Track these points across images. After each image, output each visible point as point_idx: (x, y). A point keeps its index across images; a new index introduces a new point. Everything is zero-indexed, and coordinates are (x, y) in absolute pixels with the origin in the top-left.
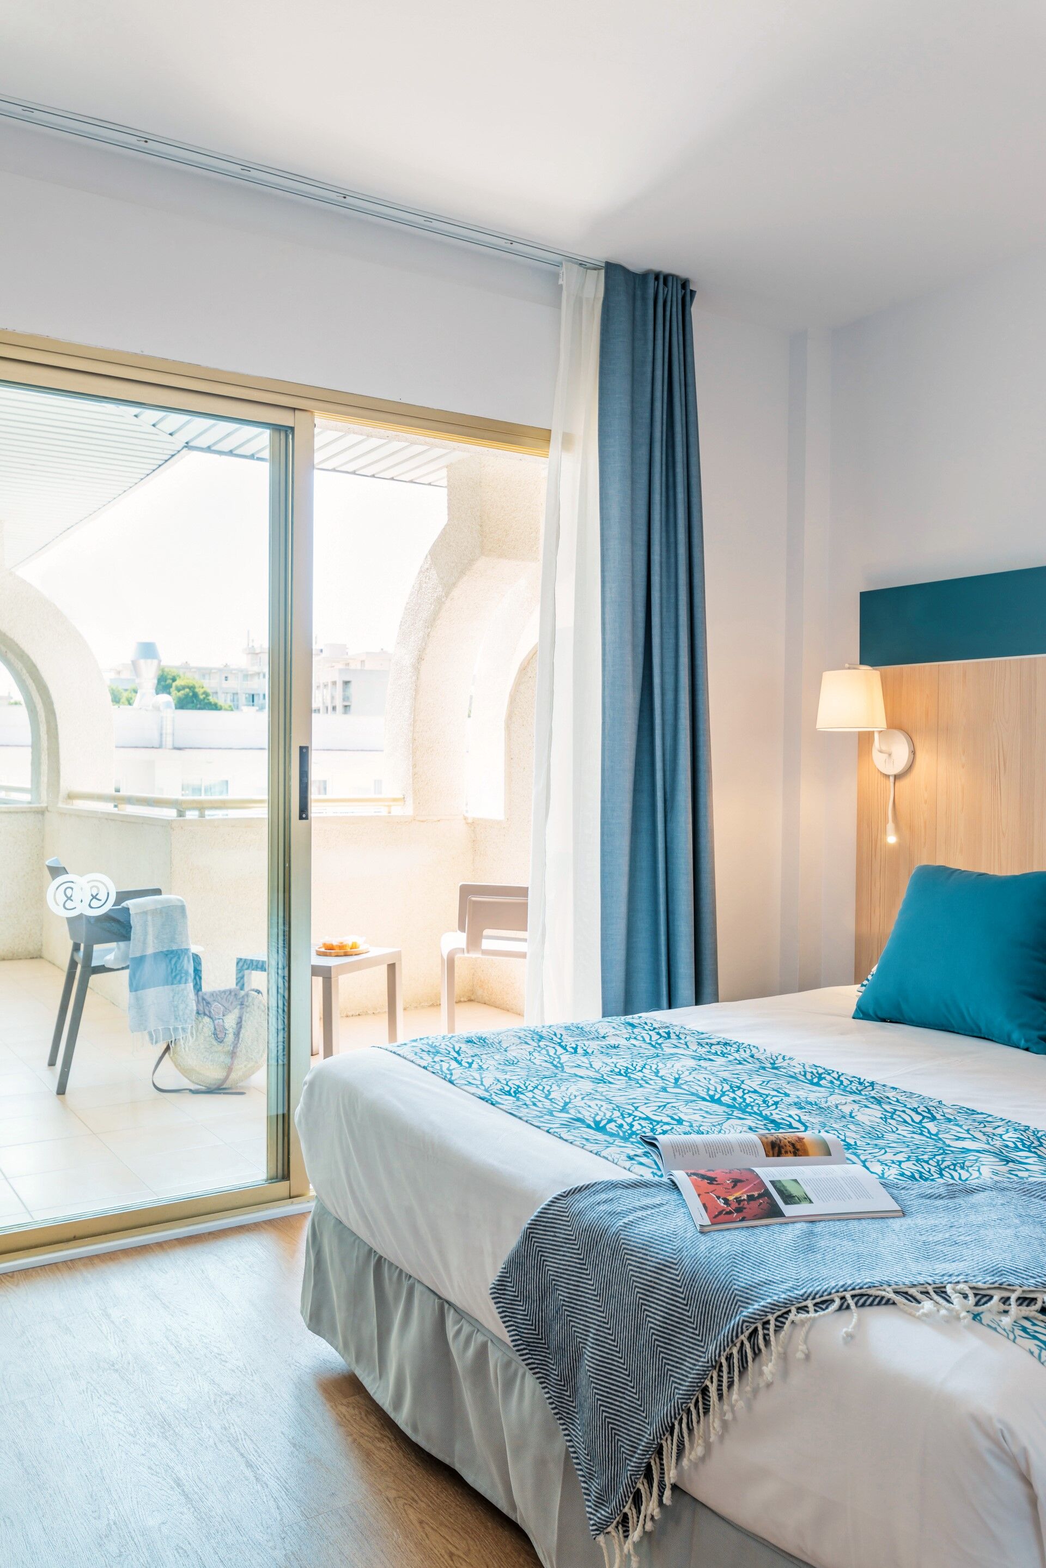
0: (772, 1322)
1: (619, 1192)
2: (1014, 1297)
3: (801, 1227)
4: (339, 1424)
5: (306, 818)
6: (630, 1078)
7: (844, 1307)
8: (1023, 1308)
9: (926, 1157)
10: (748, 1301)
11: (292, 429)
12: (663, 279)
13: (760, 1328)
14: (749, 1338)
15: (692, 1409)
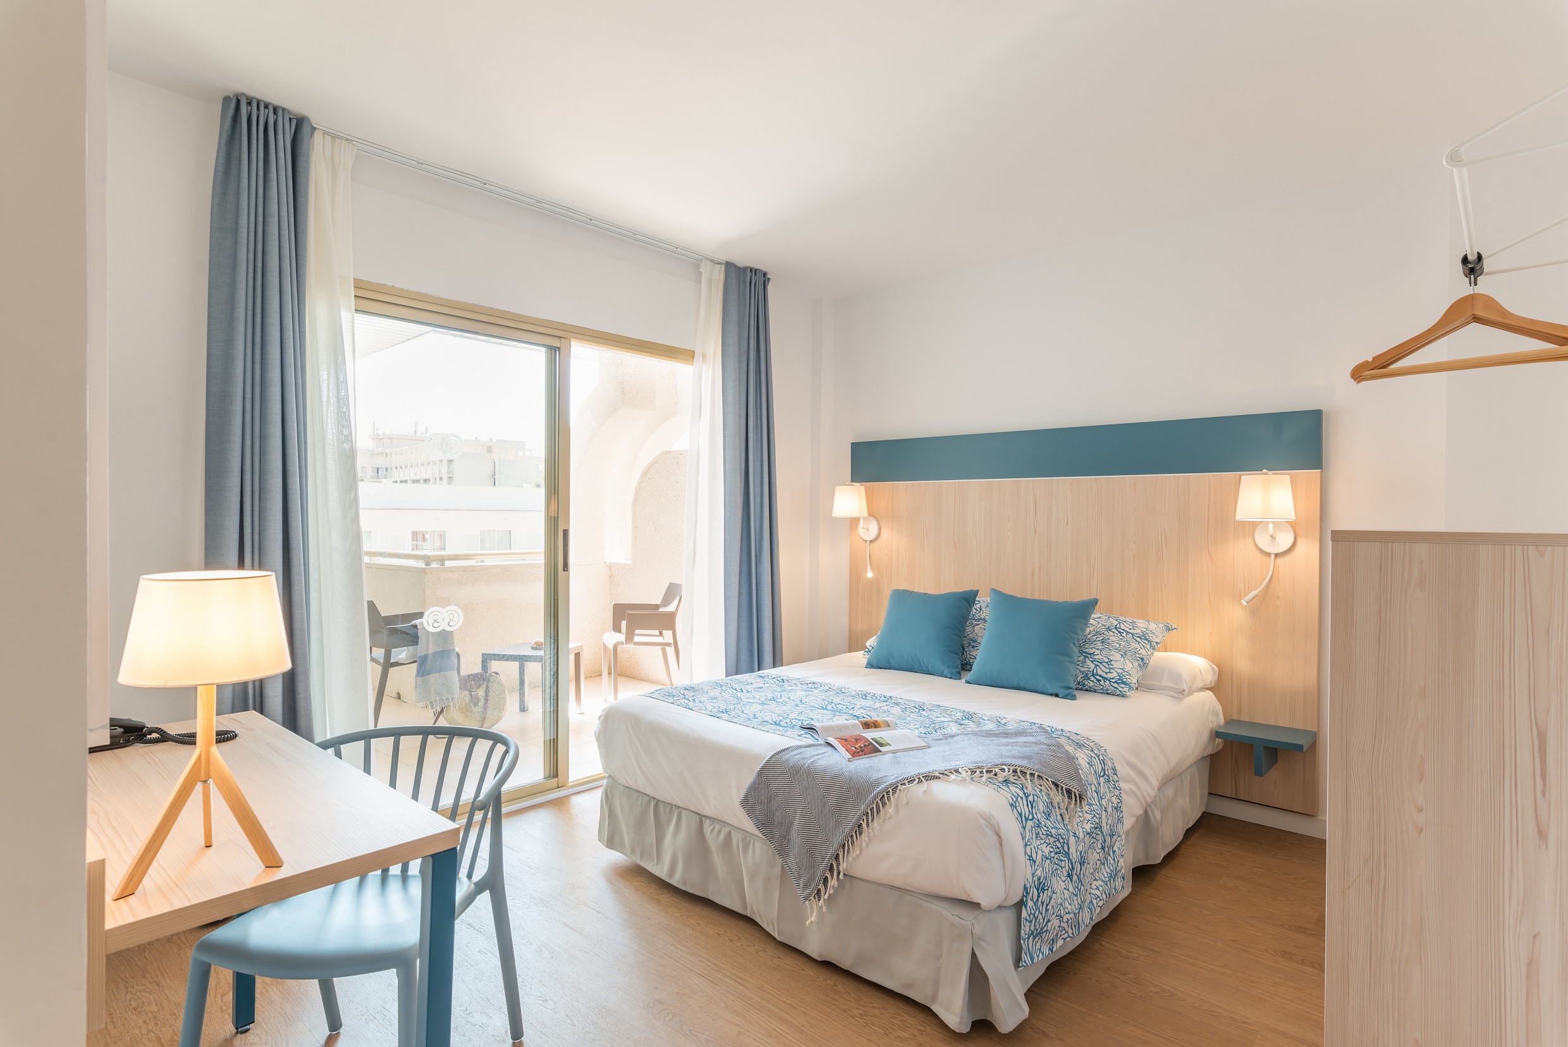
0: (891, 791)
1: (804, 749)
2: (984, 771)
3: (890, 755)
4: (637, 890)
5: (567, 571)
6: (777, 702)
7: (920, 781)
8: (988, 774)
9: (927, 726)
10: (878, 785)
11: (559, 348)
12: (754, 271)
13: (885, 795)
14: (880, 800)
15: (854, 834)
